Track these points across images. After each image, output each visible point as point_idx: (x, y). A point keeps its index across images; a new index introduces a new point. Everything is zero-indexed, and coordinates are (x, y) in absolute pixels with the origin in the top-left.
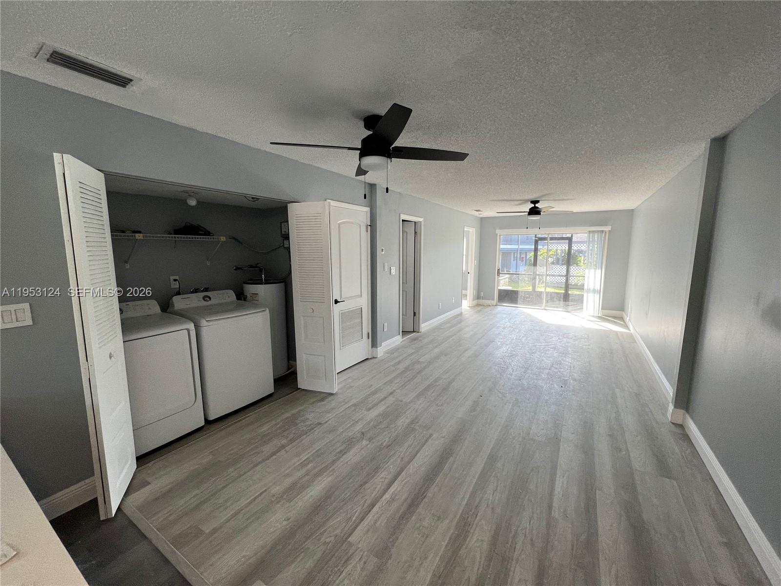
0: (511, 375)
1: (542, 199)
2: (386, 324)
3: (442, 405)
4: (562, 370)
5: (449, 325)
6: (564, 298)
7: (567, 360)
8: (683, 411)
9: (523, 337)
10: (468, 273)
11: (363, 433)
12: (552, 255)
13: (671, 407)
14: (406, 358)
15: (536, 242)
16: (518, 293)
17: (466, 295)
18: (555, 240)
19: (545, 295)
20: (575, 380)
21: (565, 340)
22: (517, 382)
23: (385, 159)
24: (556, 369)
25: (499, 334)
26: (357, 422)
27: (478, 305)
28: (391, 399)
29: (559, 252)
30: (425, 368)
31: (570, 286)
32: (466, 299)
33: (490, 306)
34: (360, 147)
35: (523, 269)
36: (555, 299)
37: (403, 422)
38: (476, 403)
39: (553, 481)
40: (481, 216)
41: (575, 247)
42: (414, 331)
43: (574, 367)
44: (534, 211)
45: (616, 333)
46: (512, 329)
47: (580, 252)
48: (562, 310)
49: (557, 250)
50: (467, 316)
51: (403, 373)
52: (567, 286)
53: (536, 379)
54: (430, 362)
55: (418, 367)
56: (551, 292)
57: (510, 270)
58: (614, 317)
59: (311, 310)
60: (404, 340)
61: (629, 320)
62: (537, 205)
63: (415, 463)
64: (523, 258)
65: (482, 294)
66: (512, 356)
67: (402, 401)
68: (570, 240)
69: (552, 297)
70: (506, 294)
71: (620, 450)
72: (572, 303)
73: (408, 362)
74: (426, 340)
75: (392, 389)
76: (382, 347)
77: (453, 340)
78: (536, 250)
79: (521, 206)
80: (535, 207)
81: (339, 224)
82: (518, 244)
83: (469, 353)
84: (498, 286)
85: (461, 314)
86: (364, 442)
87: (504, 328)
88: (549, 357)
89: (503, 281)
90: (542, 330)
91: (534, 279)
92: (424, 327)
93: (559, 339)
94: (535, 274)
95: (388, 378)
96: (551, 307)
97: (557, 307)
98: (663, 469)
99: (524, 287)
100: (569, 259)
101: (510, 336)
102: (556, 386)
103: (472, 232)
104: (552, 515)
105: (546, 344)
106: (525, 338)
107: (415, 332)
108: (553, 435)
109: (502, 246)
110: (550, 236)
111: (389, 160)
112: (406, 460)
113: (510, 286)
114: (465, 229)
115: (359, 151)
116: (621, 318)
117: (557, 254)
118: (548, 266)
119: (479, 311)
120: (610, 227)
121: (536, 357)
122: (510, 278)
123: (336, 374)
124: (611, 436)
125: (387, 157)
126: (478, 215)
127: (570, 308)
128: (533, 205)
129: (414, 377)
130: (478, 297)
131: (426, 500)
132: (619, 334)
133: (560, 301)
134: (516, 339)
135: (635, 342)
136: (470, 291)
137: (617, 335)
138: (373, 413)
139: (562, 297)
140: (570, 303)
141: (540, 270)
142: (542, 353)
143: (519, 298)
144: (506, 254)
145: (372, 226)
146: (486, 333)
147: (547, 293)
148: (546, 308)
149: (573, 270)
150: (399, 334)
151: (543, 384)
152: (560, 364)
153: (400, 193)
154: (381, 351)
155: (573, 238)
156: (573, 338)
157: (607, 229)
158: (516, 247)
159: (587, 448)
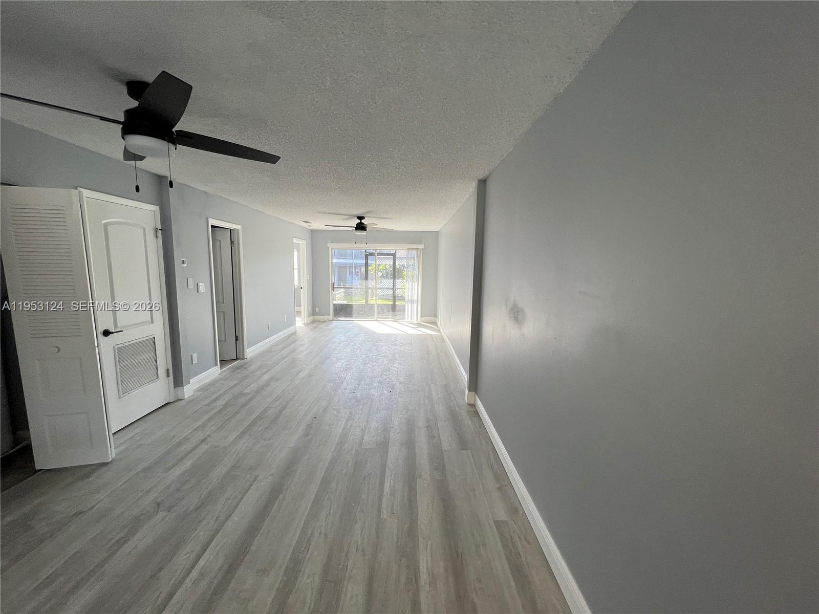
0: (345, 389)
1: (367, 216)
2: (195, 355)
3: (270, 439)
4: (391, 376)
5: (281, 346)
6: (392, 309)
7: (395, 365)
8: (473, 393)
9: (357, 349)
10: (301, 288)
11: (158, 504)
12: (382, 269)
13: (467, 391)
14: (225, 393)
15: (367, 257)
16: (352, 307)
17: (300, 312)
18: (382, 255)
19: (376, 307)
20: (401, 383)
21: (393, 347)
22: (351, 395)
23: (165, 143)
24: (386, 375)
25: (334, 349)
26: (148, 491)
27: (314, 322)
28: (204, 448)
29: (388, 267)
30: (251, 399)
31: (397, 298)
32: (301, 317)
33: (325, 321)
34: (122, 120)
35: (358, 283)
36: (385, 311)
37: (219, 472)
38: (309, 427)
39: (382, 484)
40: (311, 228)
41: (399, 263)
42: (237, 359)
43: (400, 371)
44: (361, 227)
45: (432, 335)
46: (347, 343)
47: (403, 266)
48: (391, 320)
49: (386, 265)
50: (302, 333)
51: (220, 411)
52: (394, 298)
53: (369, 389)
54: (258, 392)
55: (241, 400)
56: (381, 304)
57: (347, 285)
58: (430, 323)
59: (56, 348)
60: (225, 371)
61: (440, 324)
62: (363, 221)
63: (235, 517)
64: (358, 272)
65: (317, 309)
66: (347, 370)
67: (218, 446)
68: (394, 255)
69: (382, 309)
70: (342, 309)
71: (434, 437)
72: (399, 313)
73: (226, 398)
74: (253, 367)
75: (204, 434)
76: (190, 384)
77: (285, 362)
78: (367, 265)
79: (349, 221)
80: (361, 223)
81: (106, 225)
82: (352, 259)
83: (303, 374)
84: (333, 299)
85: (295, 333)
86: (160, 515)
87: (339, 343)
88: (380, 366)
89: (338, 295)
90: (374, 339)
91: (367, 292)
92: (250, 352)
93: (389, 347)
94: (367, 287)
95: (200, 423)
96: (381, 318)
97: (387, 318)
98: (462, 443)
99: (357, 301)
100: (395, 274)
101: (345, 350)
102: (385, 392)
103: (302, 244)
104: (382, 517)
105: (378, 353)
106: (359, 350)
107: (239, 359)
108: (383, 439)
109: (335, 261)
110: (378, 252)
111: (172, 147)
112: (222, 518)
113: (346, 300)
114: (294, 241)
115: (122, 126)
116: (435, 323)
117: (386, 269)
118: (377, 280)
119: (315, 328)
120: (423, 245)
121: (369, 368)
122: (345, 292)
123: (111, 434)
124: (428, 427)
125: (168, 142)
126: (309, 228)
127: (397, 317)
128: (359, 221)
129: (237, 413)
130: (313, 313)
131: (248, 557)
132: (433, 336)
133: (389, 312)
134: (351, 352)
135: (445, 342)
136: (305, 307)
137: (432, 337)
138: (177, 472)
139: (391, 308)
140: (397, 313)
141: (371, 283)
142: (374, 362)
143: (354, 311)
144: (341, 268)
145: (165, 231)
146: (321, 350)
147: (378, 305)
148: (378, 319)
149: (399, 283)
150: (216, 365)
151: (374, 393)
152: (389, 371)
153: (205, 193)
154: (189, 390)
155: (397, 253)
156: (400, 344)
157: (421, 247)
158: (351, 261)
159: (409, 444)
